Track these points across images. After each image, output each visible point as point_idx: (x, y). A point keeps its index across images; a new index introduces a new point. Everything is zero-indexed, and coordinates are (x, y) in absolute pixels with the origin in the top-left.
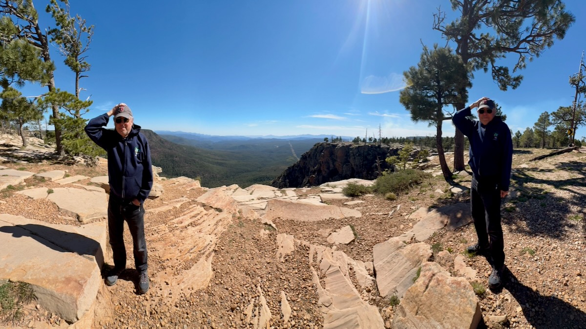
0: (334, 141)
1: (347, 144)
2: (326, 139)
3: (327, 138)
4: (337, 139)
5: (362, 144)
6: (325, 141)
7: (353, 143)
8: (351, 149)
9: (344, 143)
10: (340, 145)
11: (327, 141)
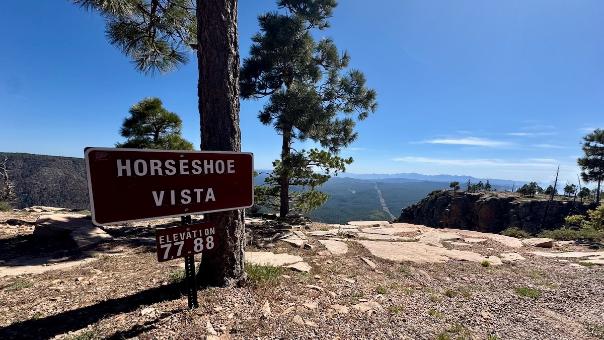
0: (473, 188)
1: (502, 196)
2: (454, 185)
3: (457, 183)
4: (480, 184)
5: (545, 198)
6: (453, 189)
7: (518, 195)
8: (513, 206)
9: (494, 193)
10: (487, 196)
11: (458, 188)
